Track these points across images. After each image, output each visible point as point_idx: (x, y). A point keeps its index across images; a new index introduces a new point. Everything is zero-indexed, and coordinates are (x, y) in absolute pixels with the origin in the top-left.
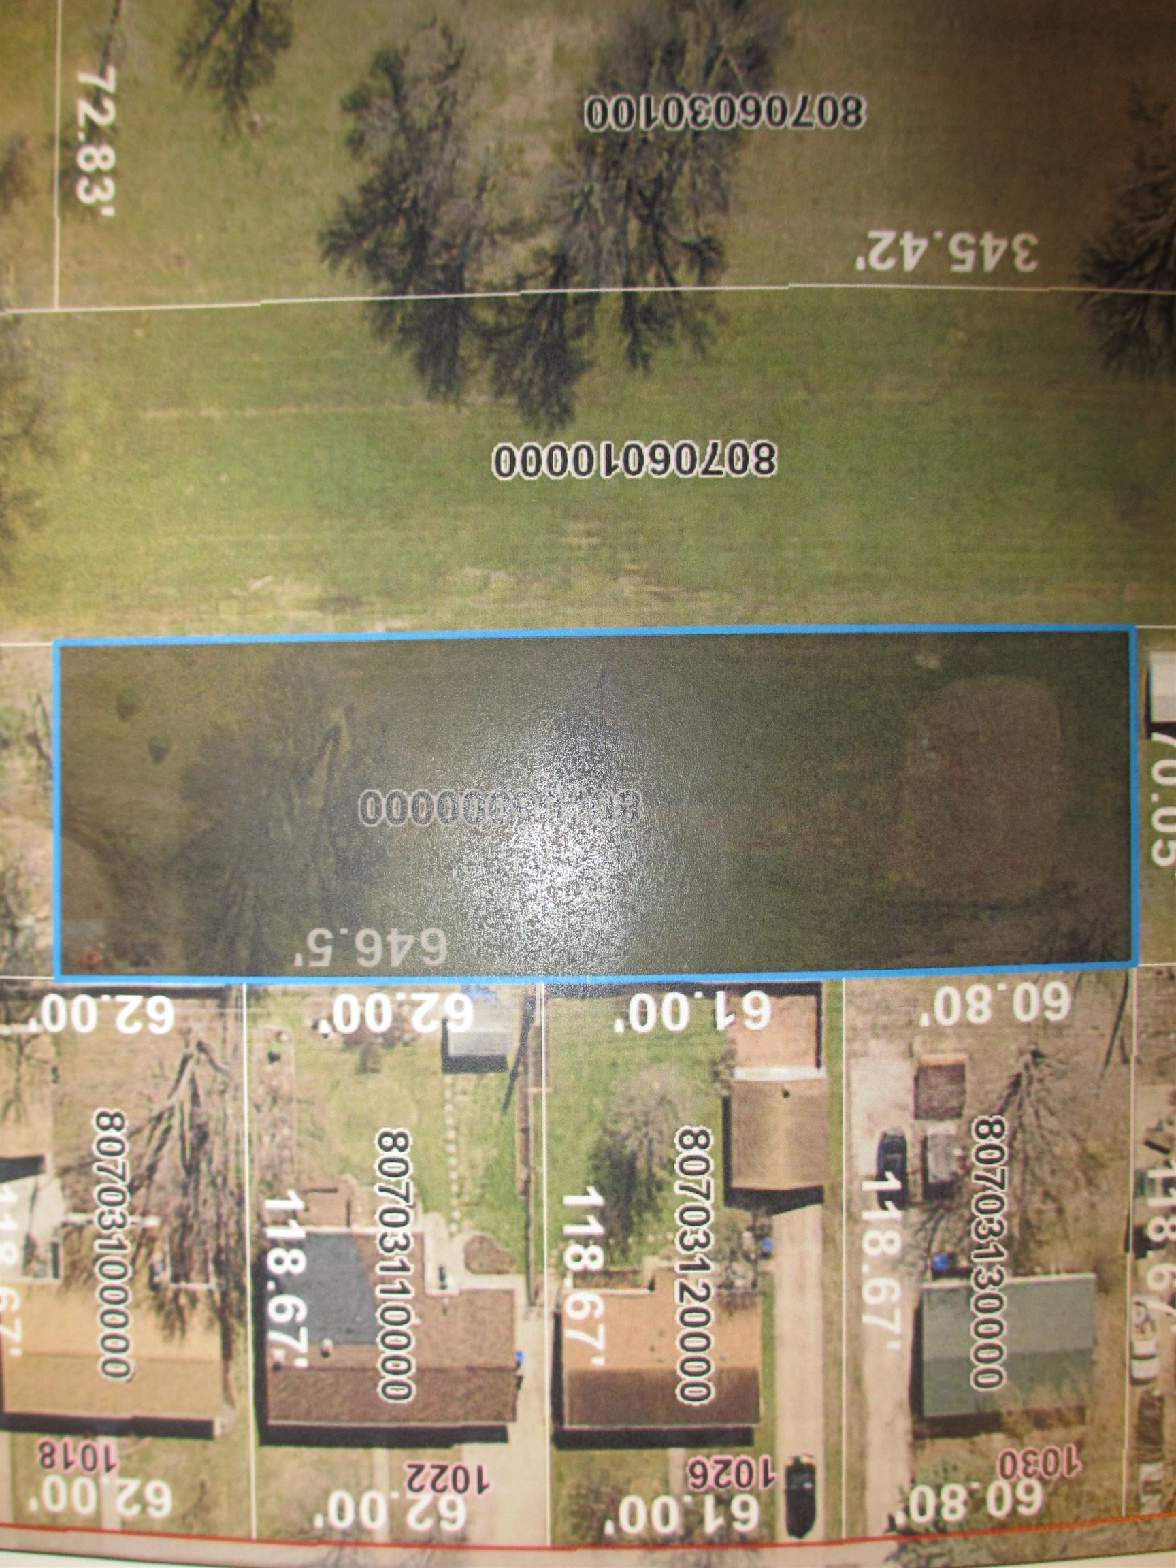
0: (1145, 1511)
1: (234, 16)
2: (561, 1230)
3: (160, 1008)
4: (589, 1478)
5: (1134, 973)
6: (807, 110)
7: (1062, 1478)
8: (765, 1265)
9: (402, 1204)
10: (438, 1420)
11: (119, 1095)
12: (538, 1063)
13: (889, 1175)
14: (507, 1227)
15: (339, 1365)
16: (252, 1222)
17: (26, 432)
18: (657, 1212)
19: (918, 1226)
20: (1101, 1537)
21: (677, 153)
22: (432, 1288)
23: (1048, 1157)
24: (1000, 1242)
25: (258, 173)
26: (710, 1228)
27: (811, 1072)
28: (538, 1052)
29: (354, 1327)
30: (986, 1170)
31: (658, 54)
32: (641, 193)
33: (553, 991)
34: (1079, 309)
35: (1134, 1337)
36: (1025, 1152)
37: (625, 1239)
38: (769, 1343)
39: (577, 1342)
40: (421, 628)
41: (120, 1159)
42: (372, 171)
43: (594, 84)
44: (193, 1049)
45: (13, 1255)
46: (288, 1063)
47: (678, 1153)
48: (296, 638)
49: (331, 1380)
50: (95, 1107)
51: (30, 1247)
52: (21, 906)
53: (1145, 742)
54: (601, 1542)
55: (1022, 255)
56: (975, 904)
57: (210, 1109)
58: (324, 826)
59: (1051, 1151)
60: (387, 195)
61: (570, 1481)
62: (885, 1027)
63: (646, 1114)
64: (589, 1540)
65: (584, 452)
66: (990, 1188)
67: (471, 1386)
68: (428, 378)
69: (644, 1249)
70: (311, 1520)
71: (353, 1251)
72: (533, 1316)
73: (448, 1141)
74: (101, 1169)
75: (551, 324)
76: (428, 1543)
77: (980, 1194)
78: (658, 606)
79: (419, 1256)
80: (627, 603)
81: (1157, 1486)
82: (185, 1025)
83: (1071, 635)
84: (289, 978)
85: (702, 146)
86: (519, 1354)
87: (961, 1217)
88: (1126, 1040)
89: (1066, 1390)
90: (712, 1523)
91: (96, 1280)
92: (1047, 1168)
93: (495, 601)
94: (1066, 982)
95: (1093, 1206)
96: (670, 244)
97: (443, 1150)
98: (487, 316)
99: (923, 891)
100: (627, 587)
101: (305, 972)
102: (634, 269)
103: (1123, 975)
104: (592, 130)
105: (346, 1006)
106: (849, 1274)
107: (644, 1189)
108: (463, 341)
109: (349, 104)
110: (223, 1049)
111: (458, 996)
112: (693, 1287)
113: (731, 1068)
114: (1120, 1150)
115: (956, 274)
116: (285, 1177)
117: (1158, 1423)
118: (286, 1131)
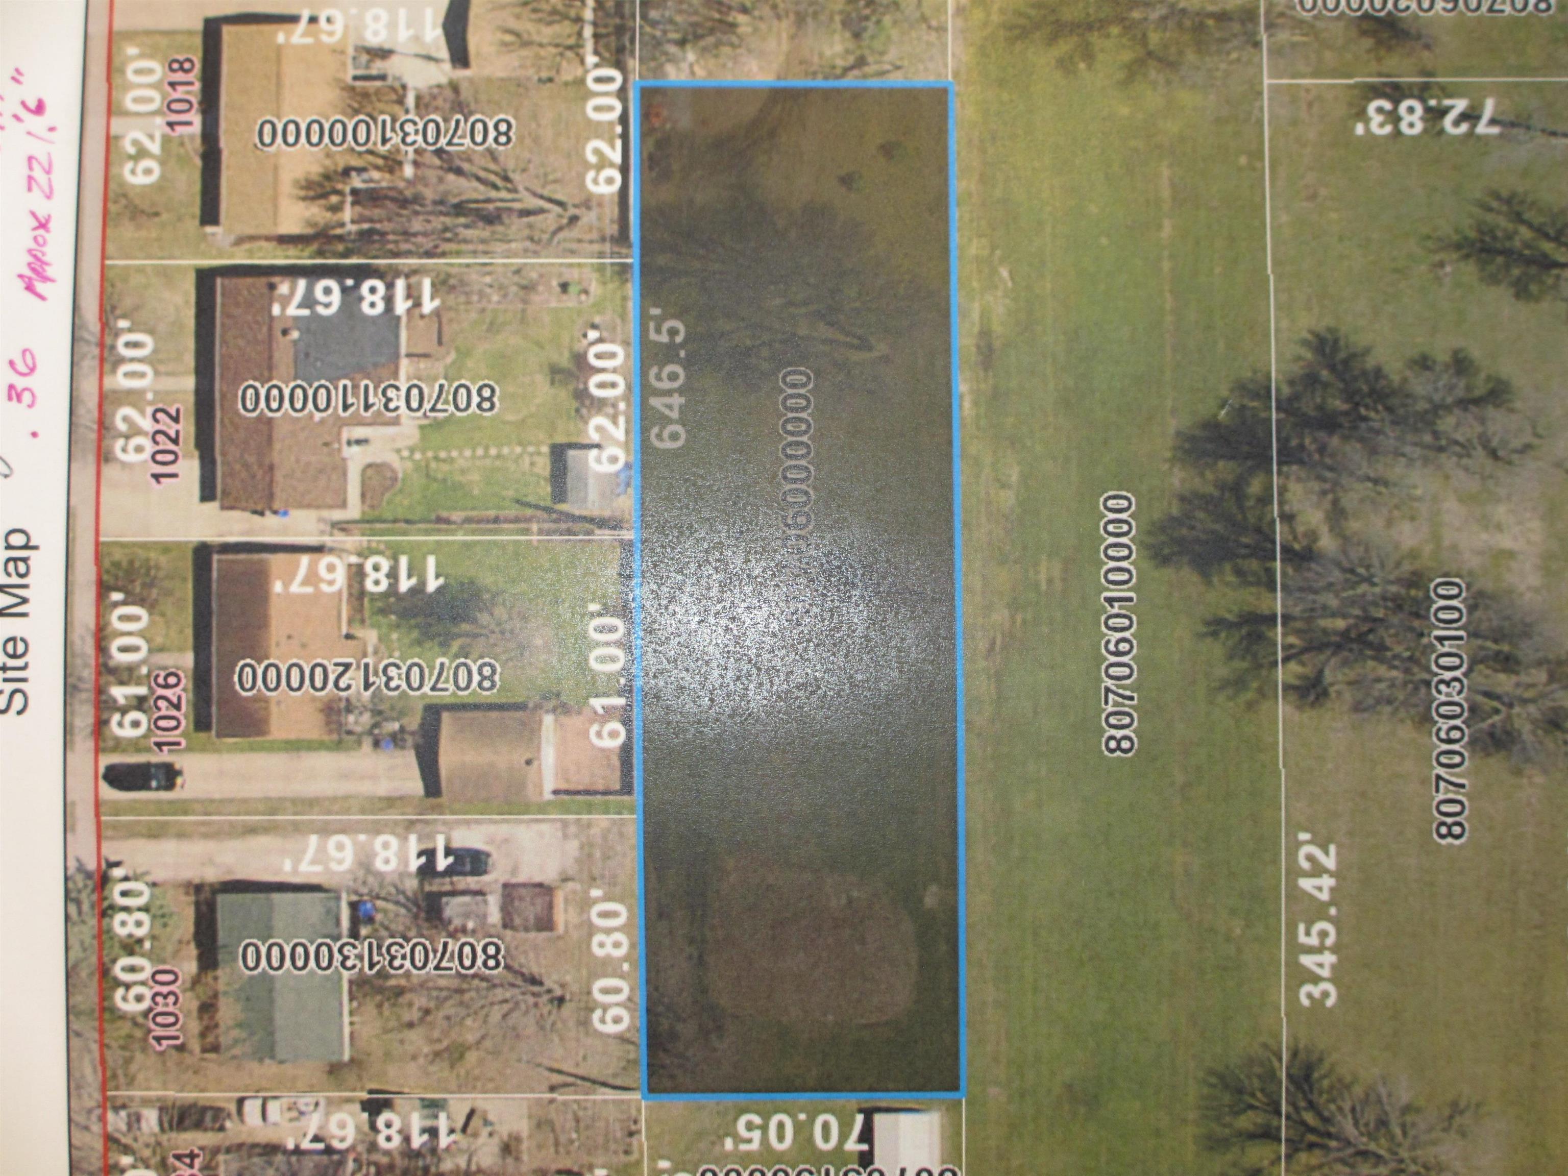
0: (110, 1116)
1: (1547, 246)
2: (403, 553)
3: (610, 181)
4: (166, 577)
5: (637, 1096)
6: (1451, 788)
7: (150, 1031)
8: (367, 743)
9: (427, 406)
10: (222, 437)
11: (528, 141)
12: (555, 532)
13: (451, 859)
14: (406, 502)
15: (275, 346)
16: (409, 265)
17: (1150, 54)
18: (419, 643)
19: (401, 887)
20: (88, 1071)
21: (1408, 664)
22: (348, 433)
23: (463, 1012)
24: (384, 967)
25: (1396, 270)
26: (404, 691)
27: (549, 784)
28: (569, 532)
29: (312, 359)
30: (453, 952)
31: (1505, 648)
32: (1371, 631)
33: (627, 546)
34: (1265, 1046)
35: (284, 1100)
36: (469, 990)
37: (394, 613)
38: (295, 746)
39: (297, 566)
40: (963, 425)
41: (467, 141)
42: (1396, 378)
43: (1474, 589)
44: (572, 211)
45: (375, 37)
46: (559, 301)
47: (475, 662)
48: (954, 310)
49: (260, 337)
50: (515, 118)
51: (384, 53)
52: (705, 50)
53: (856, 1107)
54: (103, 589)
55: (1316, 991)
56: (704, 941)
57: (516, 226)
58: (779, 336)
59: (468, 1015)
60: (1372, 392)
61: (163, 560)
62: (590, 856)
63: (512, 632)
64: (105, 577)
65: (1125, 577)
66: (435, 956)
67: (255, 467)
68: (1198, 432)
69: (385, 630)
70: (124, 316)
71: (383, 360)
72: (322, 526)
73: (487, 448)
74: (458, 122)
75: (1247, 546)
76: (103, 425)
77: (429, 947)
78: (983, 645)
79: (379, 420)
80: (985, 616)
81: (135, 1126)
82: (594, 203)
83: (956, 1034)
84: (638, 303)
85: (1416, 689)
86: (286, 513)
87: (409, 929)
88: (572, 1088)
89: (236, 1033)
90: (119, 693)
91: (352, 117)
92: (450, 1011)
93: (988, 493)
94: (629, 1029)
95: (414, 1058)
96: (1322, 657)
97: (479, 444)
98: (1255, 487)
99: (718, 891)
100: (1000, 616)
101: (644, 318)
102: (1298, 625)
103: (635, 1085)
104: (1432, 586)
105: (613, 355)
106: (358, 822)
107: (441, 630)
108: (1231, 464)
109: (1461, 356)
110: (571, 240)
111: (622, 459)
112: (347, 675)
113: (554, 710)
114: (467, 1084)
115: (1296, 927)
116: (452, 296)
117: (199, 1125)
118: (495, 298)
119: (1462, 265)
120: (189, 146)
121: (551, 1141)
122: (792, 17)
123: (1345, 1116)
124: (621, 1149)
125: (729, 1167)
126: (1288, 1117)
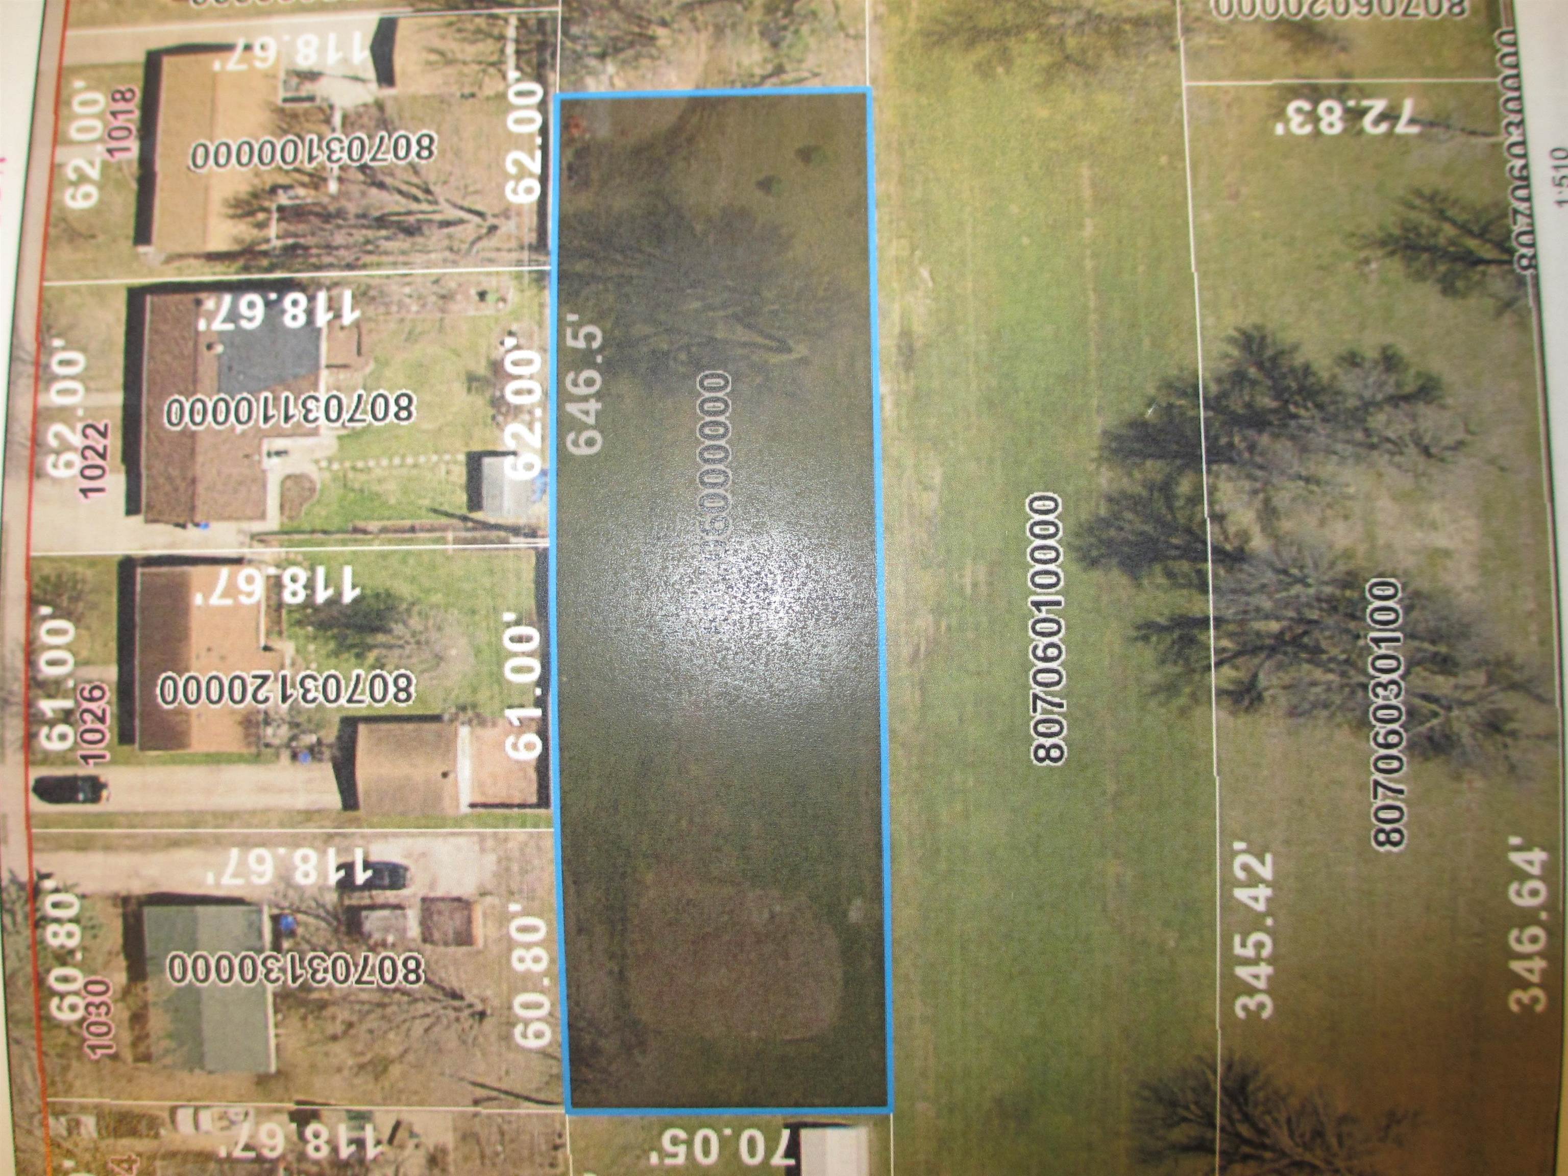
0: (51, 1121)
1: (1472, 243)
2: (320, 564)
3: (529, 191)
4: (91, 591)
5: (560, 1110)
6: (1389, 794)
7: (84, 1040)
8: (285, 755)
9: (346, 416)
10: (147, 451)
11: (450, 155)
12: (474, 541)
13: (369, 873)
14: (323, 513)
15: (200, 361)
16: (331, 278)
17: (1067, 58)
18: (336, 654)
19: (321, 901)
20: (28, 1078)
21: (1345, 668)
22: (266, 445)
23: (385, 1026)
24: (306, 980)
25: (1321, 268)
26: (321, 704)
27: (466, 797)
28: (485, 541)
29: (234, 372)
30: (373, 966)
31: (1443, 649)
32: (1305, 633)
33: (542, 555)
34: (1200, 1059)
35: (215, 1110)
36: (390, 1004)
37: (311, 624)
38: (215, 759)
39: (216, 578)
40: (884, 427)
41: (391, 156)
42: (1325, 376)
43: (1410, 589)
44: (491, 221)
45: (304, 63)
46: (477, 309)
47: (390, 673)
48: (874, 310)
49: (186, 353)
50: (438, 132)
51: (312, 76)
52: (624, 62)
53: (781, 1122)
54: (33, 602)
55: (1252, 1003)
56: (624, 956)
57: (436, 237)
58: (698, 340)
59: (391, 1029)
60: (1301, 389)
61: (89, 573)
62: (508, 869)
63: (427, 643)
64: (35, 591)
65: (1053, 580)
66: (356, 970)
67: (178, 481)
68: (1124, 432)
69: (302, 641)
70: (59, 335)
71: (303, 371)
72: (241, 538)
73: (403, 457)
74: (382, 139)
75: (1177, 547)
76: (36, 443)
77: (350, 961)
78: (906, 651)
79: (298, 432)
80: (909, 622)
81: (75, 1132)
82: (513, 213)
83: (883, 1050)
84: (556, 309)
85: (1353, 692)
86: (207, 526)
87: (329, 942)
88: (496, 1102)
89: (166, 1043)
90: (47, 706)
91: (280, 137)
92: (375, 1025)
93: (910, 496)
94: (550, 1044)
95: (339, 1070)
96: (1256, 661)
97: (395, 454)
98: (1184, 487)
99: (637, 906)
100: (924, 621)
101: (561, 323)
102: (1231, 627)
105: (529, 362)
106: (277, 835)
107: (357, 641)
108: (1159, 464)
109: (1390, 352)
110: (490, 249)
111: (538, 466)
112: (266, 687)
113: (470, 722)
114: (393, 1097)
115: (1232, 939)
116: (372, 307)
117: (134, 1133)
118: (414, 308)
119: (1388, 261)
120: (126, 171)
121: (477, 1154)
122: (711, 29)
123: (1280, 1127)
124: (547, 1161)
126: (1223, 1130)
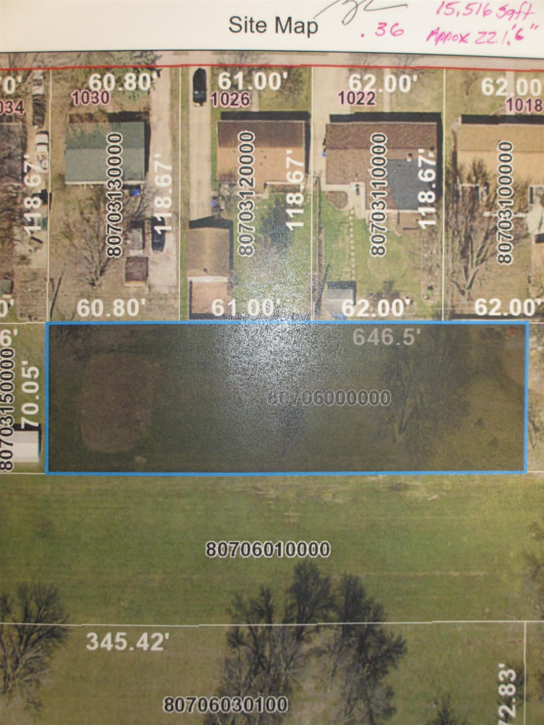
0: (40, 71)
2: (305, 211)
3: (481, 310)
4: (294, 98)
5: (48, 319)
6: (189, 705)
7: (80, 90)
8: (215, 194)
9: (375, 223)
10: (361, 125)
11: (500, 271)
12: (314, 285)
13: (160, 233)
14: (329, 212)
15: (404, 150)
16: (442, 214)
17: (539, 567)
18: (262, 218)
19: (147, 209)
20: (61, 61)
21: (248, 685)
22: (362, 184)
23: (88, 238)
24: (109, 201)
25: (434, 682)
26: (239, 211)
27: (195, 280)
28: (314, 290)
29: (397, 168)
30: (116, 233)
32: (264, 668)
33: (307, 317)
34: (68, 616)
35: (47, 153)
36: (98, 241)
37: (276, 207)
38: (214, 159)
39: (299, 161)
41: (501, 242)
42: (382, 681)
43: (283, 717)
44: (467, 292)
46: (424, 286)
47: (253, 245)
48: (418, 473)
49: (408, 143)
50: (512, 265)
51: (543, 202)
53: (42, 423)
54: (289, 68)
55: (94, 640)
56: (120, 352)
57: (460, 265)
58: (406, 390)
59: (86, 241)
60: (376, 670)
61: (303, 97)
62: (161, 299)
63: (267, 263)
64: (294, 69)
65: (290, 553)
66: (114, 225)
67: (346, 141)
68: (358, 587)
69: (269, 202)
70: (419, 78)
71: (397, 201)
72: (318, 172)
73: (354, 251)
74: (510, 237)
75: (304, 610)
76: (366, 68)
77: (118, 222)
78: (259, 485)
79: (368, 200)
80: (272, 486)
81: (36, 83)
82: (470, 302)
83: (75, 470)
84: (423, 323)
85: (236, 689)
86: (324, 155)
87: (127, 213)
88: (51, 289)
89: (79, 131)
90: (239, 76)
91: (513, 187)
92: (88, 233)
93: (330, 488)
94: (79, 316)
95: (67, 215)
96: (251, 645)
97: (356, 247)
98: (332, 614)
99: (144, 359)
100: (273, 493)
101: (416, 326)
102: (267, 634)
103: (53, 319)
104: (285, 697)
105: (398, 311)
106: (178, 189)
107: (268, 228)
108: (343, 603)
109: (393, 711)
110: (453, 292)
111: (348, 315)
112: (247, 185)
113: (230, 282)
114: (54, 240)
115: (124, 631)
116: (427, 235)
117: (36, 113)
118: (426, 255)
119: (436, 713)
120: (500, 109)
121: (27, 279)
123: (35, 653)
124: (23, 312)
125: (14, 363)
126: (35, 626)
